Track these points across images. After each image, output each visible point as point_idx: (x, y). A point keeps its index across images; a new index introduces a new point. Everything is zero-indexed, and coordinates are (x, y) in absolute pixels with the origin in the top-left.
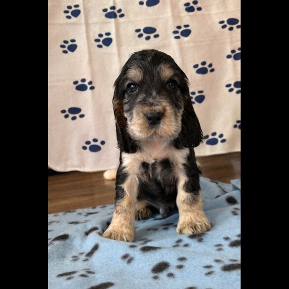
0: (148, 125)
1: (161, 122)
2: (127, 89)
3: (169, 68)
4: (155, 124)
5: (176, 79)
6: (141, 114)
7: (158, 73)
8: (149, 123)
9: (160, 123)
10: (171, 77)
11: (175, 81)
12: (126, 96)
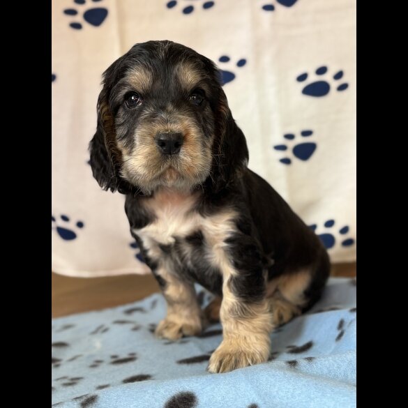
0: (160, 155)
1: (182, 150)
2: (123, 102)
3: (193, 69)
4: (170, 154)
5: (205, 87)
6: (149, 139)
7: (176, 78)
8: (161, 151)
9: (179, 151)
10: (197, 84)
11: (203, 91)
12: (121, 112)
